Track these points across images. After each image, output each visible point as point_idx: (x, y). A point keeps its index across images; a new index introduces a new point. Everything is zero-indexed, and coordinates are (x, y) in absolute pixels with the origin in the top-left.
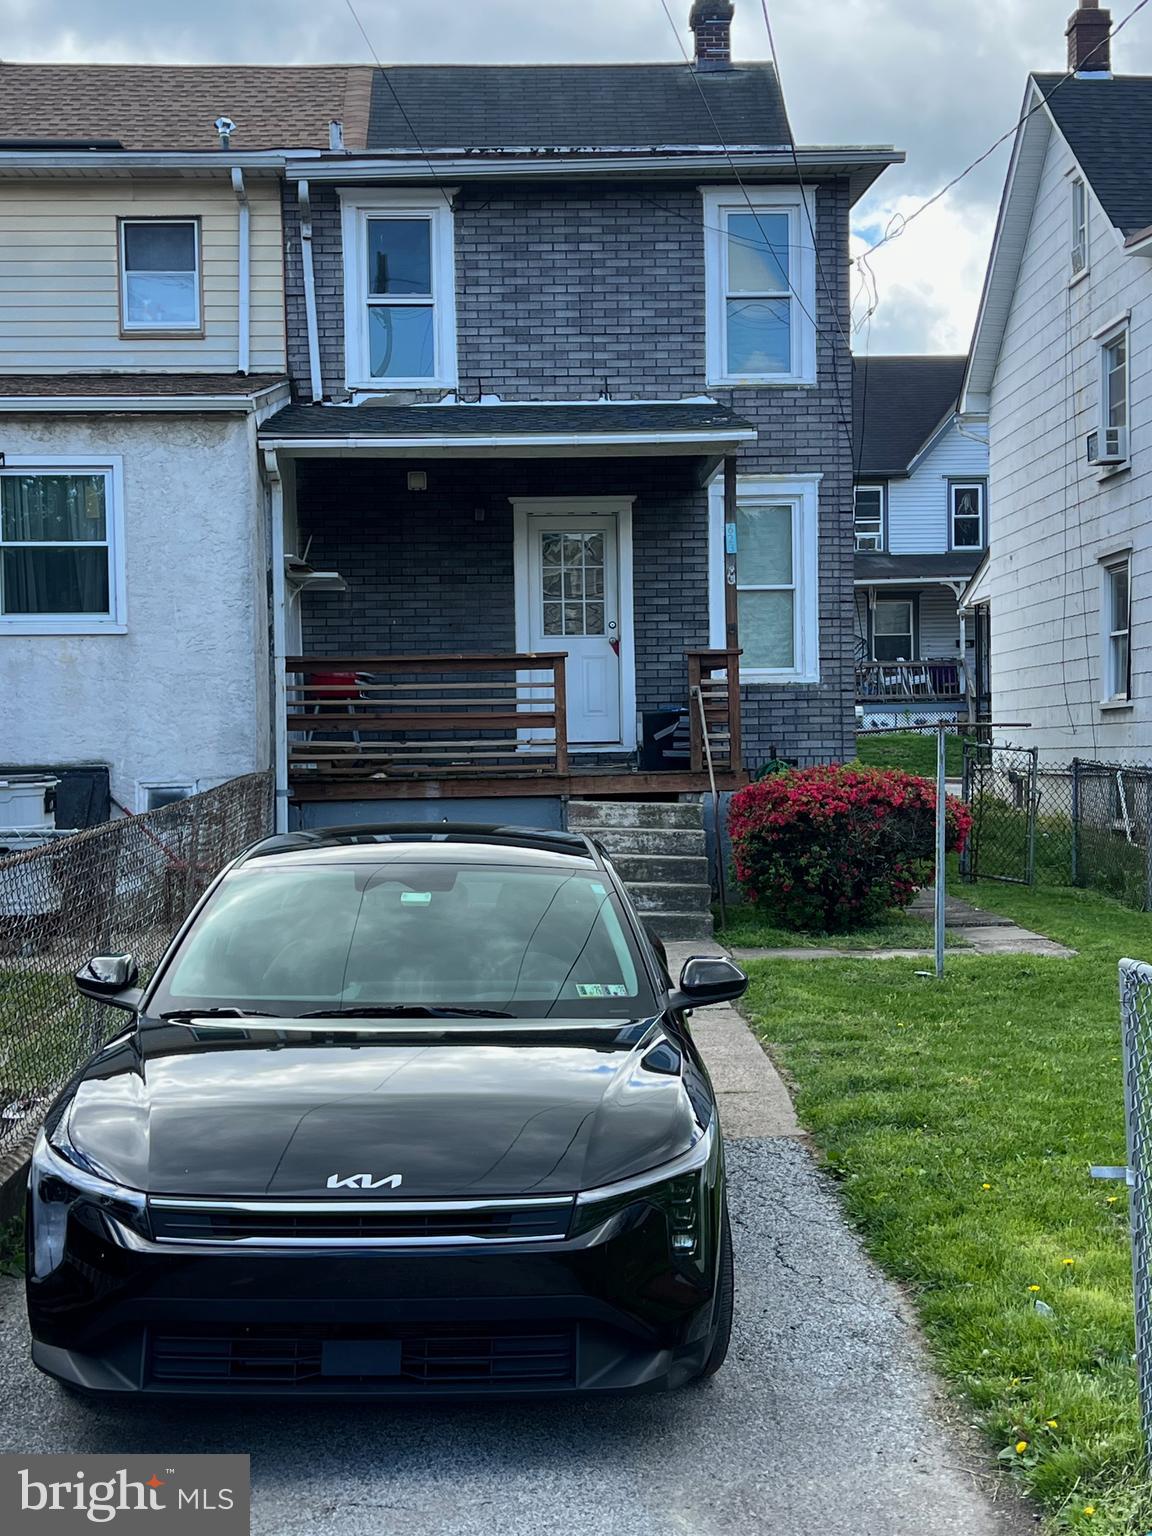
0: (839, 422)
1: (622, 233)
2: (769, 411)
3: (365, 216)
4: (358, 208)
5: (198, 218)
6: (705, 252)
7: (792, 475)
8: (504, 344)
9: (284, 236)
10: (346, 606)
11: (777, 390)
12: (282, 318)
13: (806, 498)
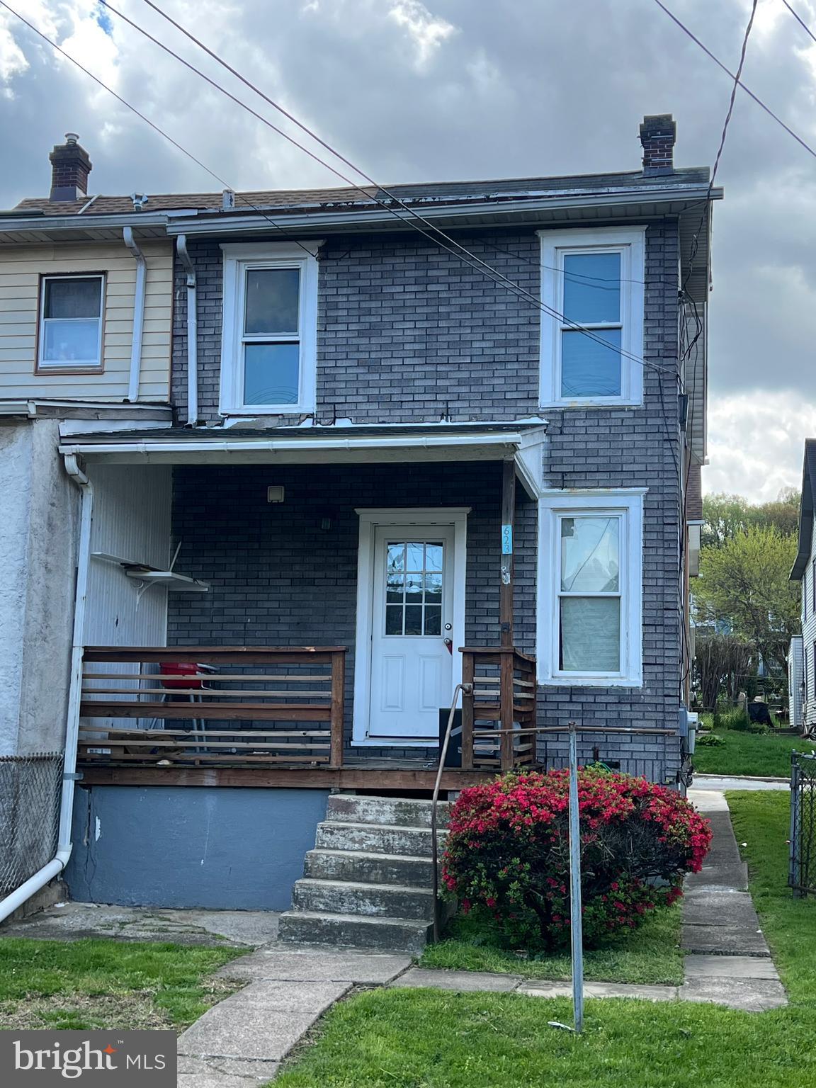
0: (665, 440)
1: (466, 275)
2: (596, 430)
3: (244, 267)
4: (239, 261)
5: (104, 273)
6: (541, 289)
7: (619, 489)
8: (357, 374)
9: (174, 286)
10: (208, 605)
11: (605, 411)
12: (168, 355)
13: (631, 511)
